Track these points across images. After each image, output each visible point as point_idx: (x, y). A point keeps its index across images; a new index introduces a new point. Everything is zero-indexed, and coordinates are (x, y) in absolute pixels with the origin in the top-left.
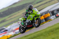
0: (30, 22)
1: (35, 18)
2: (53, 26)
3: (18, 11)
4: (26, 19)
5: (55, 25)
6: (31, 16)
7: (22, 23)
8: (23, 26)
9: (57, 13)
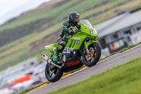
0: (74, 53)
1: (87, 45)
2: (103, 74)
3: (20, 37)
4: (64, 46)
5: (108, 71)
6: (75, 38)
7: (52, 56)
8: (57, 64)
9: (112, 43)
